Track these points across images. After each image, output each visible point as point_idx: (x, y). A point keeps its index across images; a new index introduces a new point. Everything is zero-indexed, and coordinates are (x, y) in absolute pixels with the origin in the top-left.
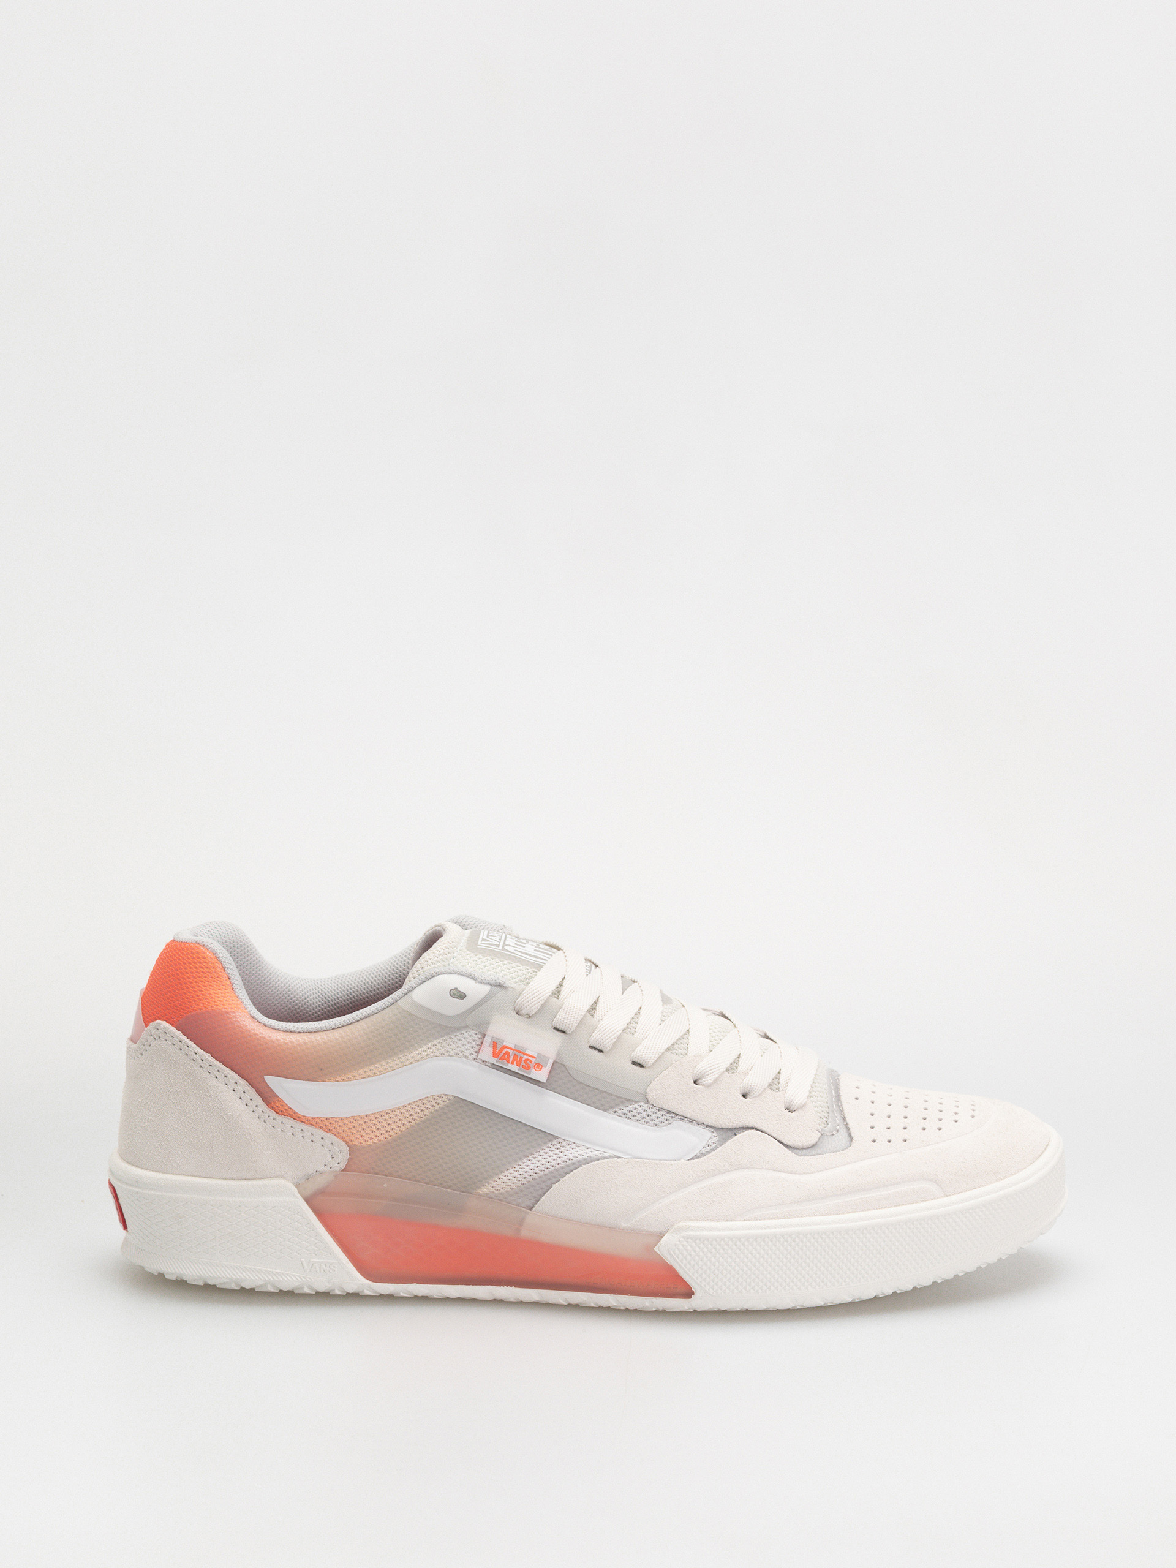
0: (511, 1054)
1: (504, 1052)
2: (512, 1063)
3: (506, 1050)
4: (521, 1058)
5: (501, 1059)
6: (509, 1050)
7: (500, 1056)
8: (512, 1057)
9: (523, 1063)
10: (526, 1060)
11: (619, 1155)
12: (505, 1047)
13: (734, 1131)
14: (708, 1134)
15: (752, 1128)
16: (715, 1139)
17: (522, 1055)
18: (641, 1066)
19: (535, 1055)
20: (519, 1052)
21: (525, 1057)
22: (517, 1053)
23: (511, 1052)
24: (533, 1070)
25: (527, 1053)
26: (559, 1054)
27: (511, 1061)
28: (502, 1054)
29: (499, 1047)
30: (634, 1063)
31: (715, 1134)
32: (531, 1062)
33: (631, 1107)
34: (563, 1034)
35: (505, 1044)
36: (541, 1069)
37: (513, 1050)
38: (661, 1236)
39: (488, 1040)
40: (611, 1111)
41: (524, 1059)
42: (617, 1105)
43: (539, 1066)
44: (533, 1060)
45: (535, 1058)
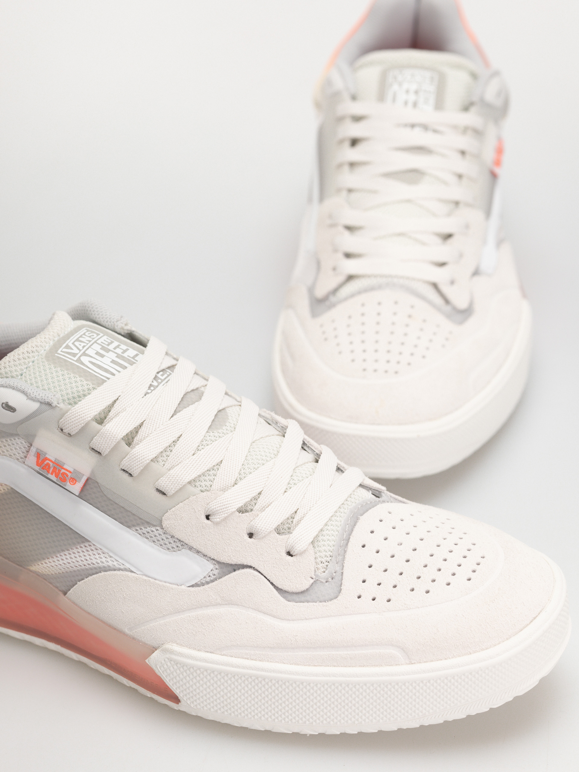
0: (51, 466)
1: (45, 463)
2: (52, 474)
3: (47, 461)
4: (59, 471)
5: (43, 468)
6: (50, 462)
7: (42, 466)
8: (52, 468)
9: (60, 476)
10: (63, 474)
11: (133, 569)
12: (46, 459)
13: (236, 567)
14: (210, 566)
15: (250, 567)
16: (216, 572)
17: (60, 469)
18: (164, 494)
19: (72, 470)
20: (58, 465)
21: (63, 471)
22: (56, 466)
23: (51, 464)
24: (68, 483)
25: (65, 467)
26: (93, 472)
27: (51, 471)
28: (43, 465)
29: (42, 458)
30: (158, 490)
31: (217, 566)
32: (67, 476)
33: (149, 529)
34: (97, 455)
35: (47, 456)
36: (75, 483)
37: (54, 463)
38: (154, 649)
39: (33, 450)
40: (134, 529)
41: (61, 472)
42: (138, 525)
43: (74, 480)
44: (69, 474)
45: (71, 472)
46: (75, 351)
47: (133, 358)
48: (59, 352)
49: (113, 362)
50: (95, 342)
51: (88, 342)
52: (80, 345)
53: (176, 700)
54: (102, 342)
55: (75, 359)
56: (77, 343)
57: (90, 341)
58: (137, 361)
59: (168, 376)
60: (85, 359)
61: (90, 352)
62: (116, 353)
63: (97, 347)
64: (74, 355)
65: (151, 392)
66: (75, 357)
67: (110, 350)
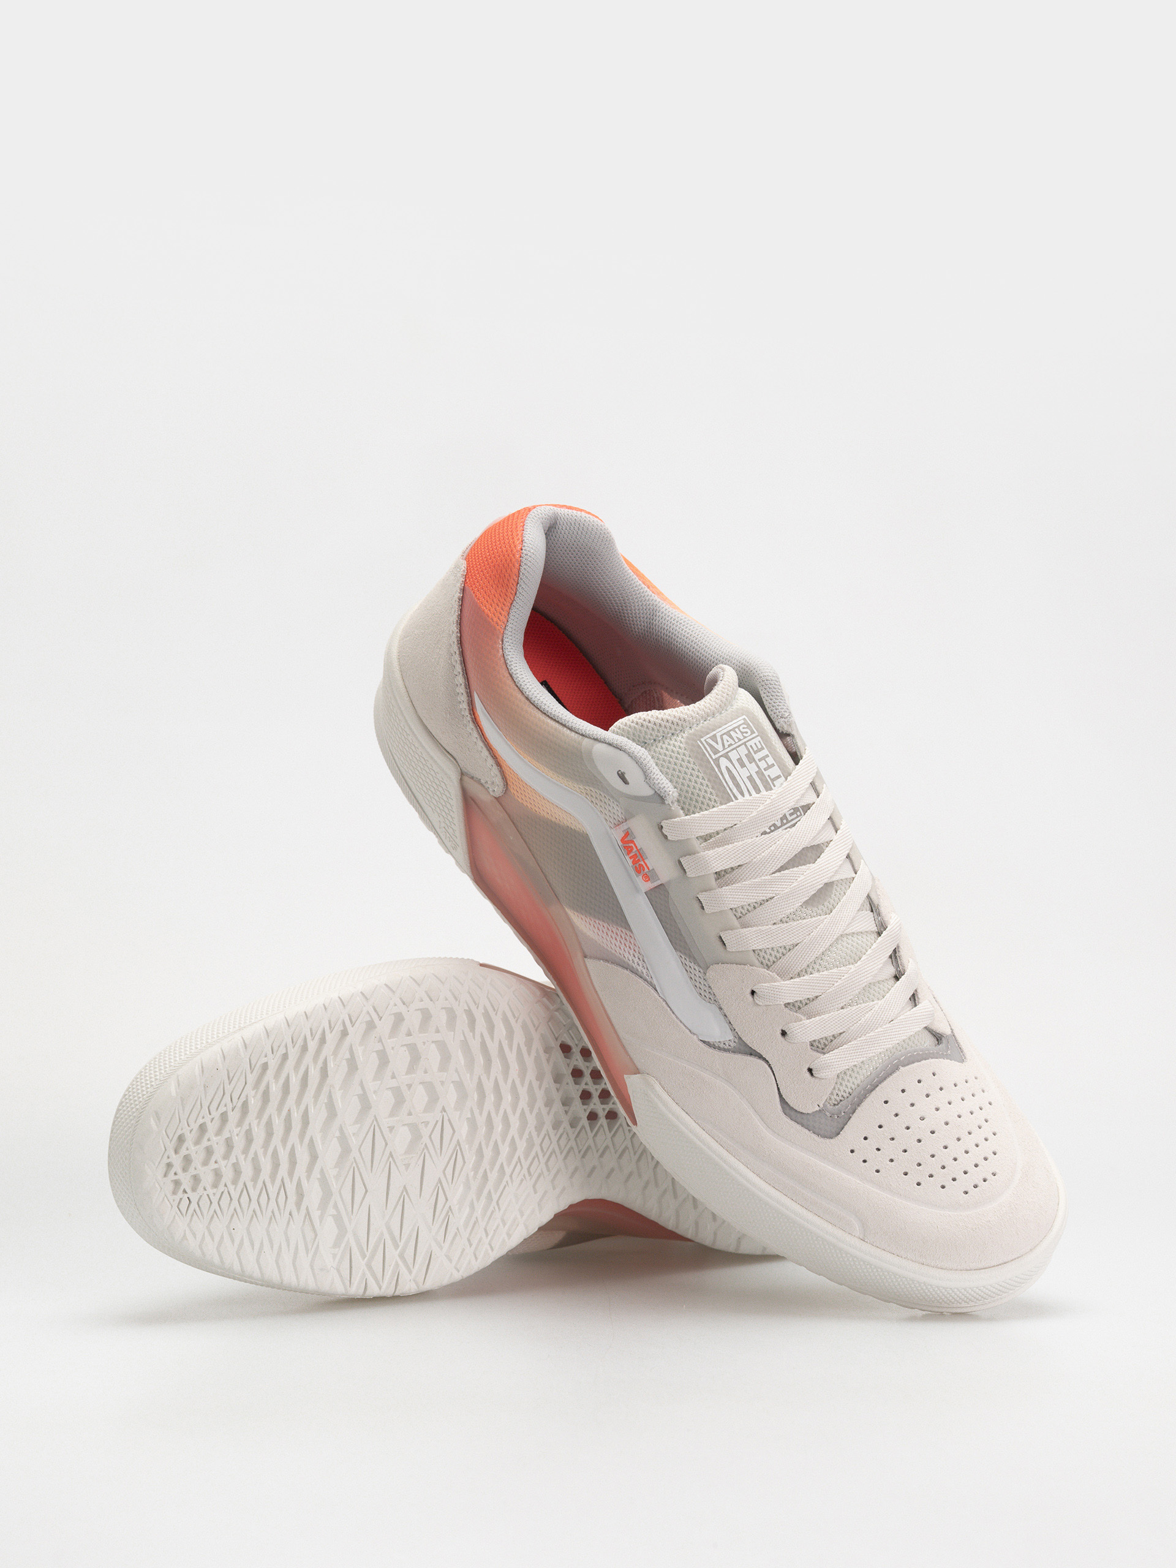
0: (634, 851)
1: (630, 845)
2: (631, 858)
3: (633, 844)
4: (639, 860)
5: (625, 847)
6: (634, 847)
7: (625, 845)
8: (633, 854)
9: (637, 865)
10: (641, 865)
11: (658, 988)
12: (632, 842)
13: (753, 1053)
14: (730, 1036)
15: (767, 1062)
16: (732, 1044)
17: (641, 859)
18: (724, 946)
19: (651, 868)
20: (640, 855)
21: (642, 863)
22: (638, 854)
23: (635, 849)
24: (641, 876)
25: (646, 861)
26: (669, 882)
27: (631, 855)
28: (627, 844)
29: (629, 838)
30: (721, 939)
31: (736, 1040)
32: (644, 870)
33: (692, 965)
34: (682, 871)
35: (635, 840)
36: (647, 881)
37: (638, 850)
38: (637, 1071)
39: (624, 827)
40: (679, 954)
41: (640, 863)
42: (685, 954)
43: (647, 877)
44: (646, 870)
45: (649, 869)
46: (719, 747)
47: (773, 780)
48: (702, 740)
49: (750, 778)
50: (745, 743)
51: (737, 741)
52: (728, 741)
53: (635, 1123)
54: (751, 746)
55: (714, 757)
56: (725, 737)
57: (740, 740)
58: (775, 786)
59: (798, 817)
60: (724, 762)
61: (734, 755)
62: (758, 767)
63: (743, 751)
64: (716, 752)
65: (769, 833)
66: (715, 754)
67: (754, 760)
